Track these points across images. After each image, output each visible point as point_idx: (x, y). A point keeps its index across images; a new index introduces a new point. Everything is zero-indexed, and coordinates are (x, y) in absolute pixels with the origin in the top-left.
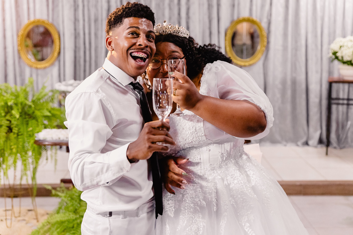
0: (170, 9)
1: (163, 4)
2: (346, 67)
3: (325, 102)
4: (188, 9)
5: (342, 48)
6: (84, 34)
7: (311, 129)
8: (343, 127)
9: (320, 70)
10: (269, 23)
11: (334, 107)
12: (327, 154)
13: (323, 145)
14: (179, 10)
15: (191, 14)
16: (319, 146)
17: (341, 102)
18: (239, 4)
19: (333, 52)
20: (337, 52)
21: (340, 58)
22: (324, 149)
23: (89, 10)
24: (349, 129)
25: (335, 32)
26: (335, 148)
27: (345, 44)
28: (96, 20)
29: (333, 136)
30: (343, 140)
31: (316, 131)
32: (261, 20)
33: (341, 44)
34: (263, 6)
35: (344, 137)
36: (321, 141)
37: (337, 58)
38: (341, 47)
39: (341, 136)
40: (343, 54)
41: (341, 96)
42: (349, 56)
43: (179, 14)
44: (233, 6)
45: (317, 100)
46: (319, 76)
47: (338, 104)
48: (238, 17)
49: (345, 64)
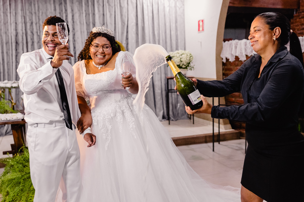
3: (164, 93)
7: (158, 110)
8: (176, 107)
9: (160, 73)
10: (127, 44)
11: (170, 94)
13: (165, 120)
15: (76, 39)
16: (163, 120)
17: (173, 91)
22: (168, 122)
24: (179, 108)
26: (173, 120)
28: (7, 43)
29: (171, 113)
30: (176, 115)
31: (160, 111)
32: (122, 42)
34: (122, 33)
35: (177, 113)
36: (164, 117)
39: (175, 113)
41: (173, 88)
42: (178, 62)
45: (160, 91)
46: (160, 76)
47: (172, 92)
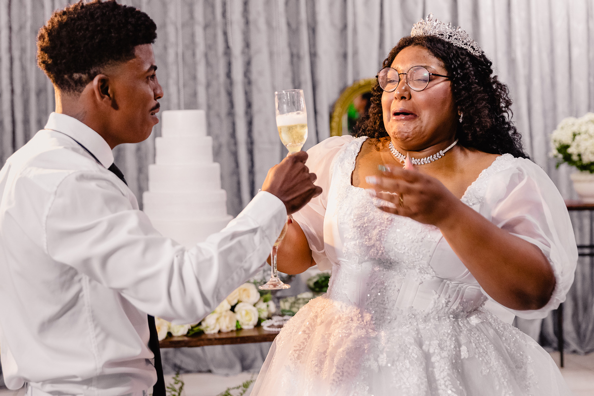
0: (208, 64)
1: (194, 55)
2: (586, 176)
4: (248, 64)
5: (577, 138)
6: (14, 122)
12: (562, 365)
14: (229, 64)
18: (356, 53)
19: (557, 145)
20: (568, 147)
21: (575, 158)
23: (23, 69)
25: (554, 107)
26: (574, 352)
27: (583, 129)
30: (588, 334)
33: (575, 129)
35: (590, 327)
37: (568, 158)
38: (575, 135)
39: (583, 326)
40: (582, 150)
43: (229, 75)
44: (345, 56)
48: (354, 81)
49: (584, 171)
